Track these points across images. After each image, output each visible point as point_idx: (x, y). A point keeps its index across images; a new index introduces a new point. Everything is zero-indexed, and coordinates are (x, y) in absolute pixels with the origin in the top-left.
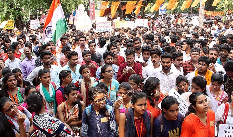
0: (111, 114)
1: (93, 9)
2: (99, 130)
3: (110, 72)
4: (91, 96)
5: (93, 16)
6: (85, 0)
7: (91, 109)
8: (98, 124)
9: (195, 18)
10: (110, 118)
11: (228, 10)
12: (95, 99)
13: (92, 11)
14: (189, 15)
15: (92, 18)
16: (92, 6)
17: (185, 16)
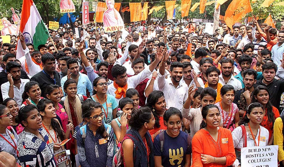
0: (110, 134)
1: (87, 11)
2: (97, 154)
3: (102, 85)
4: (87, 112)
5: (87, 20)
6: (78, 1)
7: (87, 128)
8: (95, 147)
9: (210, 24)
10: (108, 139)
11: (247, 15)
12: (91, 116)
13: (86, 13)
14: (203, 21)
15: (86, 22)
16: (86, 7)
17: (198, 22)
